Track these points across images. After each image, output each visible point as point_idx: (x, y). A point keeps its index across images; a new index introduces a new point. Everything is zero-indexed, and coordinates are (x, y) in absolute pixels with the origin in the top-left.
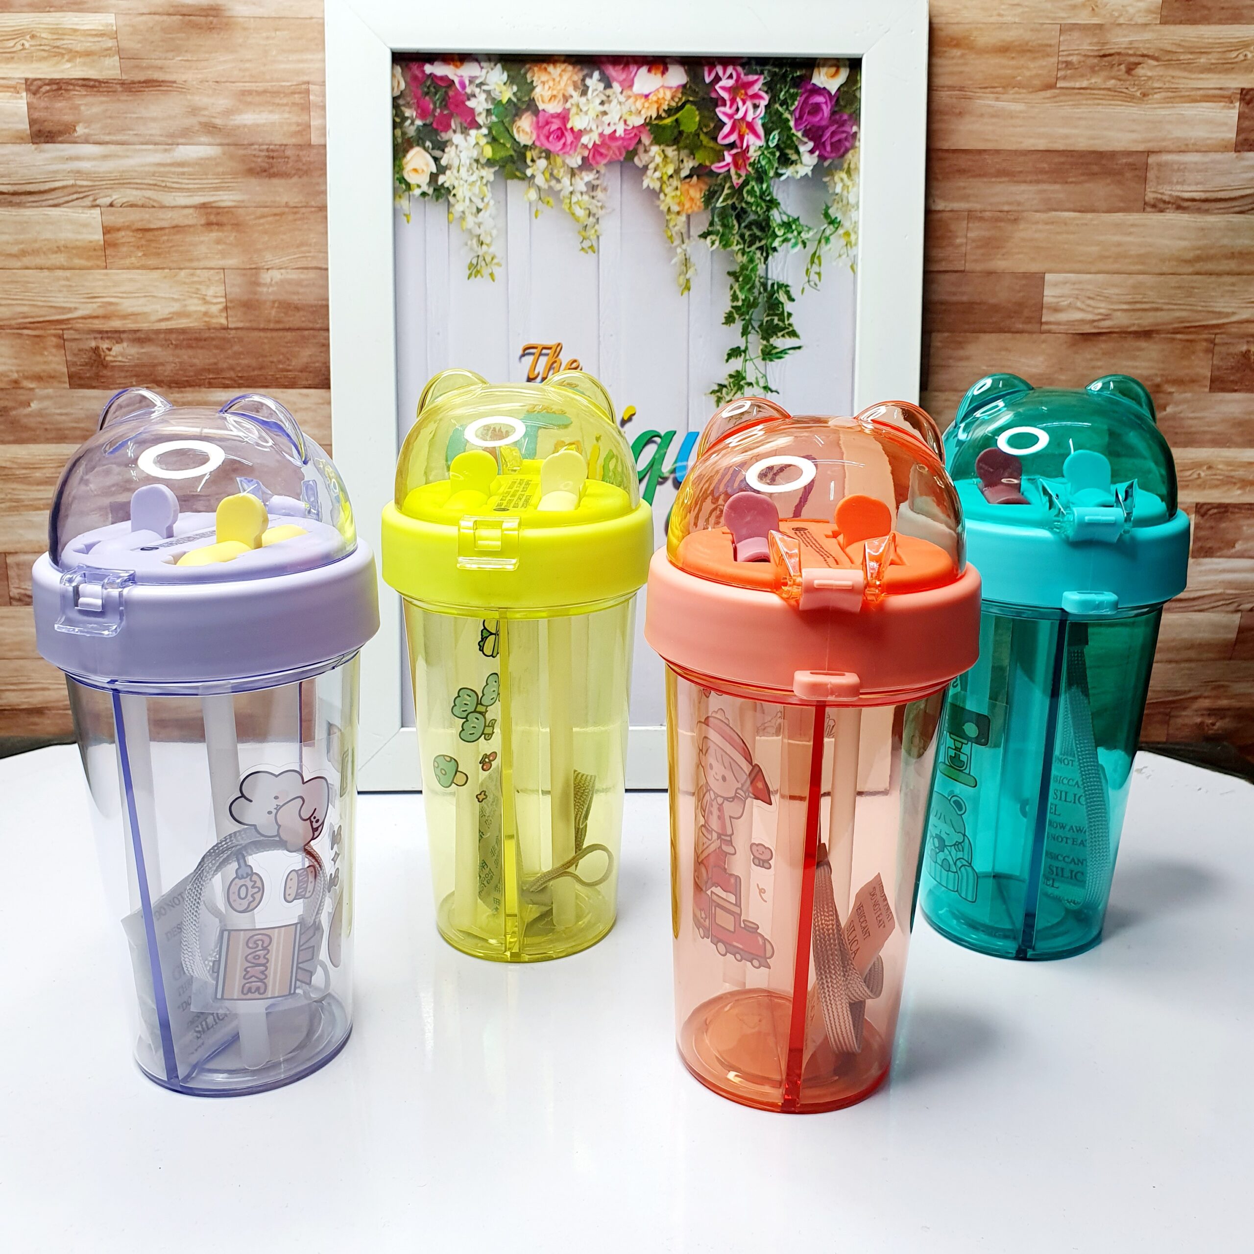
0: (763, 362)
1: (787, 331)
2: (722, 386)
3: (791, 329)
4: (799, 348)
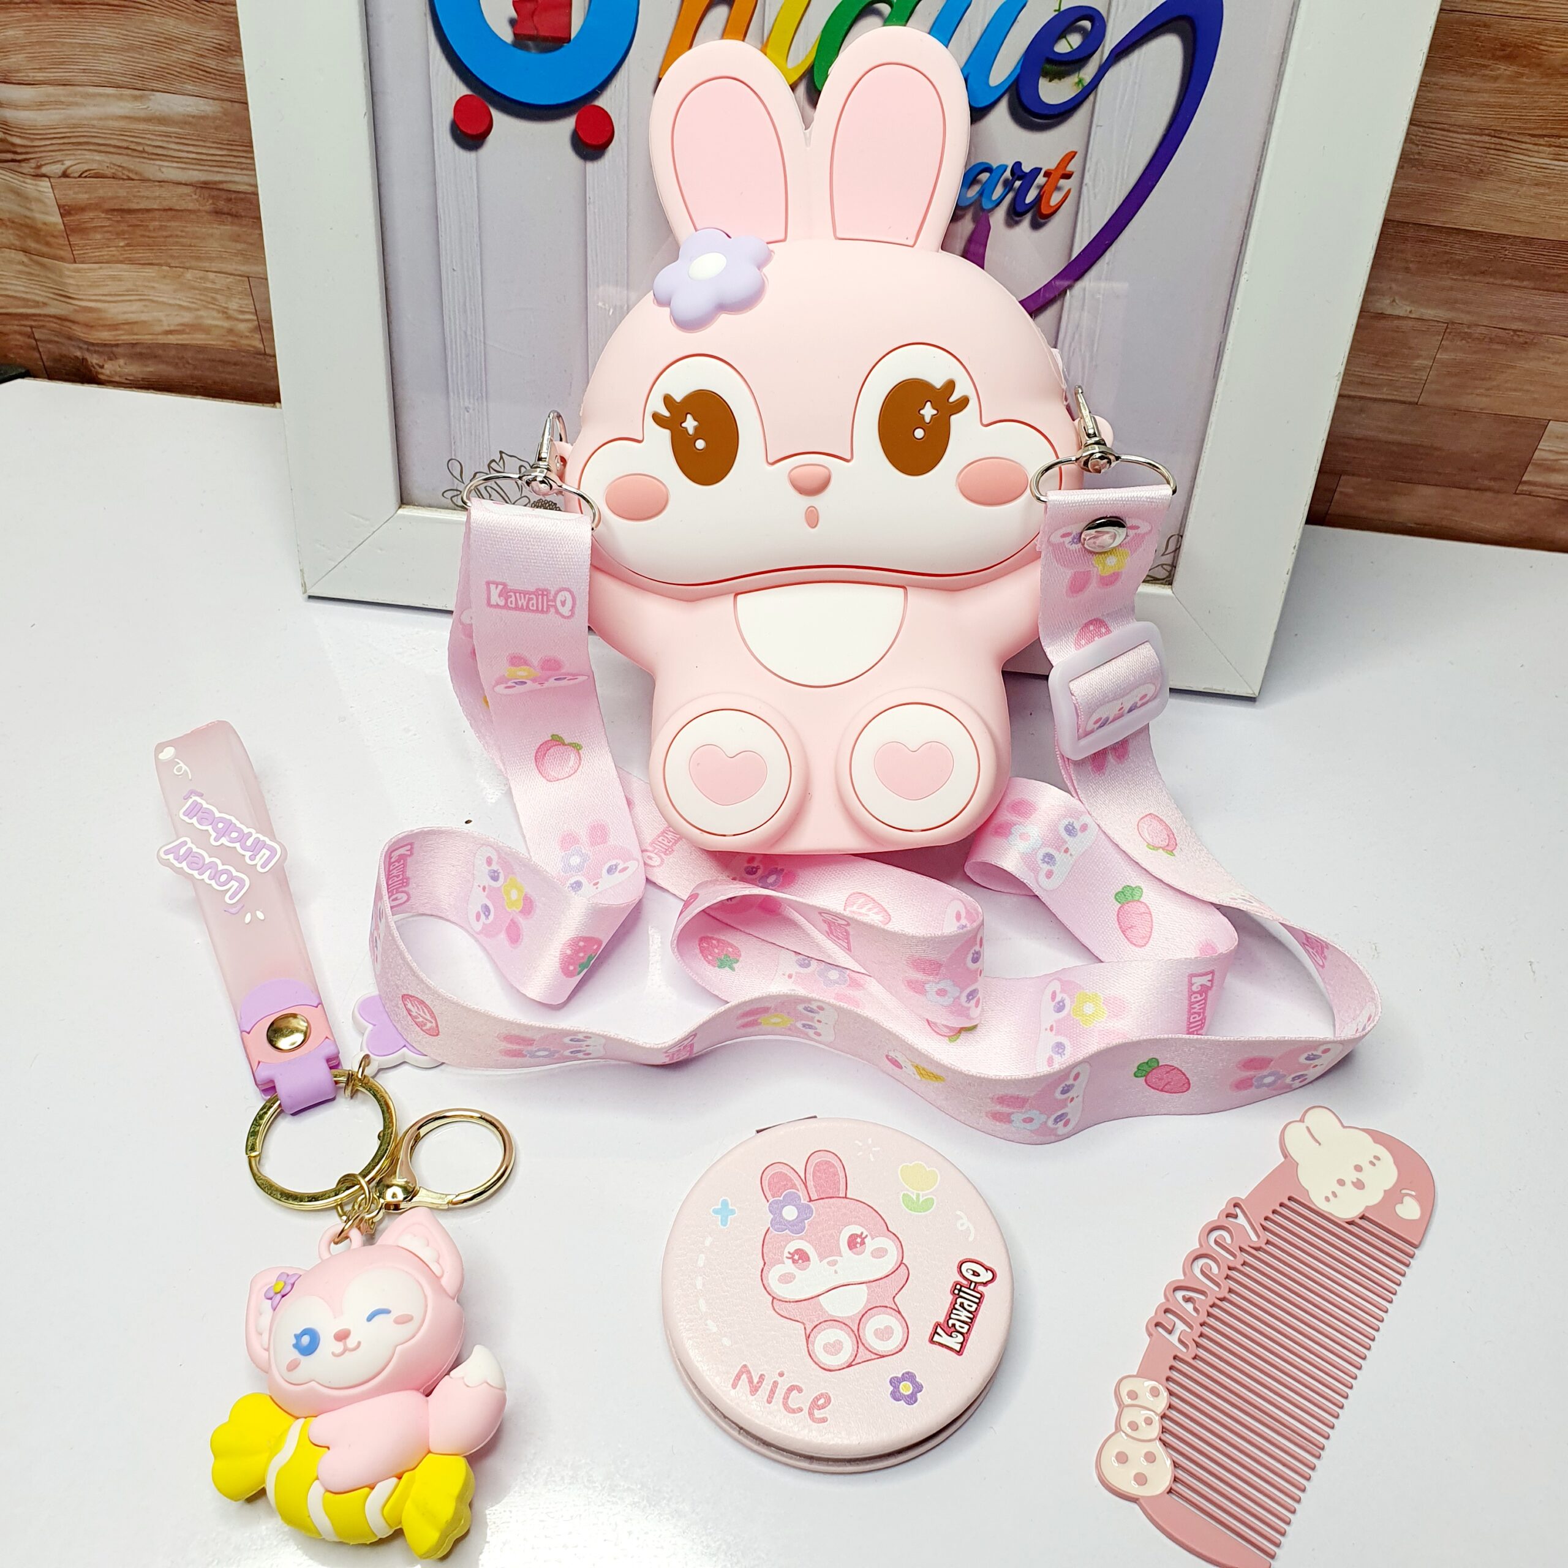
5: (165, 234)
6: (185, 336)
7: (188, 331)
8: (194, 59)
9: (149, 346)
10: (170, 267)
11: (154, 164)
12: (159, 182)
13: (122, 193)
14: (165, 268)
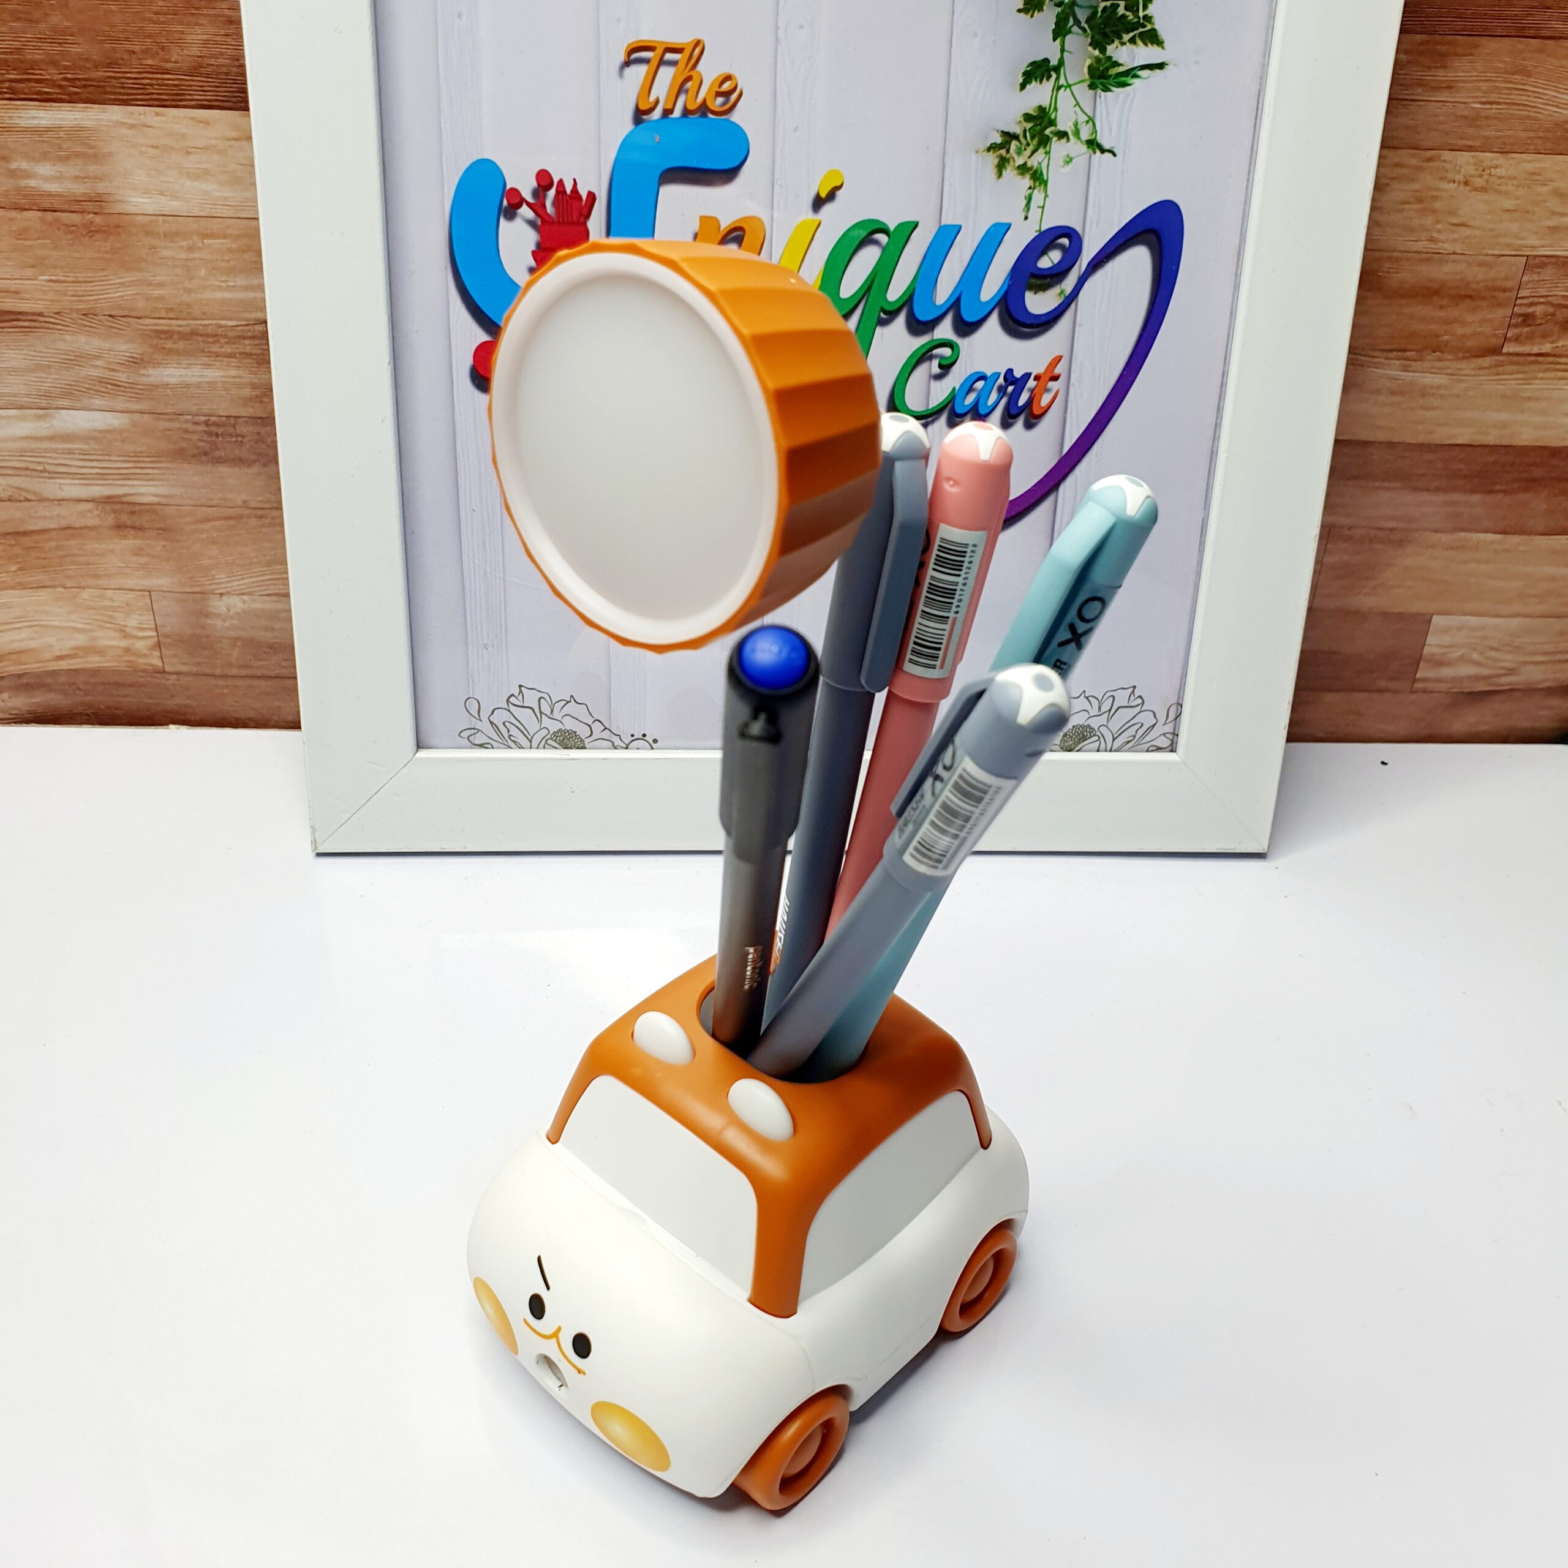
0: (1092, 92)
1: (1141, 30)
2: (1008, 137)
3: (1149, 27)
4: (1161, 66)
5: (61, 553)
6: (78, 660)
7: (80, 655)
8: (104, 374)
9: (38, 675)
10: (65, 588)
11: (54, 483)
12: (59, 500)
13: (18, 515)
14: (59, 589)
